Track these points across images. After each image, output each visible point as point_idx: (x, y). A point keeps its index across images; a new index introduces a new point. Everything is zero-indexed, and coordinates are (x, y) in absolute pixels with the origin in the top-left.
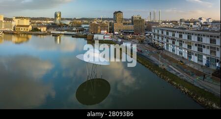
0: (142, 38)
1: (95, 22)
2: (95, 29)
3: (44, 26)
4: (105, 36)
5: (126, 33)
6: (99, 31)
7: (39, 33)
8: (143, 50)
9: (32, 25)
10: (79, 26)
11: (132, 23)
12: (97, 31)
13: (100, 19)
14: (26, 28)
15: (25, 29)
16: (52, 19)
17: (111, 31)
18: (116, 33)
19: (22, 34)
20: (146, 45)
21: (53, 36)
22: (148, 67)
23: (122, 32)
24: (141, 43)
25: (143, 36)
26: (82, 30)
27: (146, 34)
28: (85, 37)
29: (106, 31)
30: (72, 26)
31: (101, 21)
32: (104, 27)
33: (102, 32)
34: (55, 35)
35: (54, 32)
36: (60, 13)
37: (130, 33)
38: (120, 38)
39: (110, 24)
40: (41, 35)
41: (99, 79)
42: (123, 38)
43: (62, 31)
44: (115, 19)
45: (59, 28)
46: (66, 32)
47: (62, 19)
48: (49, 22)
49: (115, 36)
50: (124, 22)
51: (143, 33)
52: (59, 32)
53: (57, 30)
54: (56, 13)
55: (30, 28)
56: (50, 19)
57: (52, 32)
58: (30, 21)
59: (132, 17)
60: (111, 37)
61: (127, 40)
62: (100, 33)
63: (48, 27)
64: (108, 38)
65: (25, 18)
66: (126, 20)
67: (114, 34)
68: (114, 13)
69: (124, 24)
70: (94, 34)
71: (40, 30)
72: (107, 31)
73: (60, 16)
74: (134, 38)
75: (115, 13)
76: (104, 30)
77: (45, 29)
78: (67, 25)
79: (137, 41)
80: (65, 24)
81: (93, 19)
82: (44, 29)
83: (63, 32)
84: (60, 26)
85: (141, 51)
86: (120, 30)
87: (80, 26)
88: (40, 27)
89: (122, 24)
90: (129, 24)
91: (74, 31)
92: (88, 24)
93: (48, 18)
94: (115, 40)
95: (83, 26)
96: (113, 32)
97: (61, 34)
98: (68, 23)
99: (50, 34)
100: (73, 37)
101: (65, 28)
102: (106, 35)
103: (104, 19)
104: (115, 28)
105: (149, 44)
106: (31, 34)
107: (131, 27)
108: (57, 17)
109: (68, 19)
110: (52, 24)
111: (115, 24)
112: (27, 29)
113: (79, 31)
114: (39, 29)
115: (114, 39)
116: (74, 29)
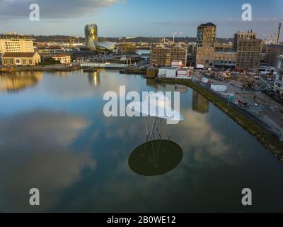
0: (251, 79)
1: (162, 46)
2: (162, 58)
3: (66, 53)
4: (179, 72)
5: (220, 67)
6: (168, 61)
7: (57, 66)
8: (249, 103)
9: (41, 51)
10: (131, 52)
11: (234, 49)
12: (165, 62)
13: (171, 39)
14: (27, 59)
15: (24, 61)
16: (81, 40)
17: (191, 62)
18: (199, 66)
19: (20, 72)
20: (259, 94)
21: (84, 71)
22: (254, 135)
23: (211, 64)
24: (247, 89)
25: (253, 75)
26: (138, 60)
27: (260, 70)
28: (143, 73)
29: (180, 63)
30: (120, 53)
31: (172, 43)
32: (177, 55)
33: (173, 63)
34: (89, 71)
35: (85, 65)
36: (96, 27)
37: (226, 67)
38: (206, 76)
39: (190, 49)
40: (61, 70)
41: (166, 141)
42: (212, 77)
43: (101, 62)
44: (199, 40)
45: (96, 57)
46: (108, 64)
47: (101, 40)
48: (74, 45)
49: (197, 72)
50: (217, 44)
51: (255, 70)
52: (96, 65)
53: (91, 61)
54: (87, 27)
55: (37, 58)
56: (76, 40)
57: (81, 65)
58: (34, 44)
59: (236, 35)
60: (190, 74)
61: (221, 80)
62: (170, 67)
63: (75, 55)
64: (183, 75)
65: (21, 37)
66: (221, 41)
67: (195, 68)
68: (199, 28)
69: (217, 49)
70: (160, 67)
71: (59, 62)
72: (183, 62)
73: (96, 33)
74: (234, 78)
75: (201, 27)
76: (178, 60)
77: (68, 59)
78: (110, 52)
79: (240, 84)
80: (106, 50)
81: (157, 40)
82: (65, 60)
83: (102, 65)
84: (96, 53)
85: (245, 104)
86: (207, 61)
87: (134, 53)
88: (58, 55)
89: (213, 49)
90: (227, 50)
91: (122, 62)
92: (148, 49)
93: (73, 38)
94: (197, 79)
95: (140, 52)
96: (194, 65)
97: (99, 68)
98: (111, 46)
99: (79, 68)
100: (121, 72)
101: (105, 57)
102: (181, 69)
103: (177, 40)
104: (198, 56)
105: (264, 92)
106: (41, 71)
107: (231, 56)
108: (91, 35)
109: (111, 40)
110: (81, 49)
111: (199, 49)
112: (30, 61)
113: (133, 62)
114: (56, 59)
115: (194, 78)
116: (124, 58)
